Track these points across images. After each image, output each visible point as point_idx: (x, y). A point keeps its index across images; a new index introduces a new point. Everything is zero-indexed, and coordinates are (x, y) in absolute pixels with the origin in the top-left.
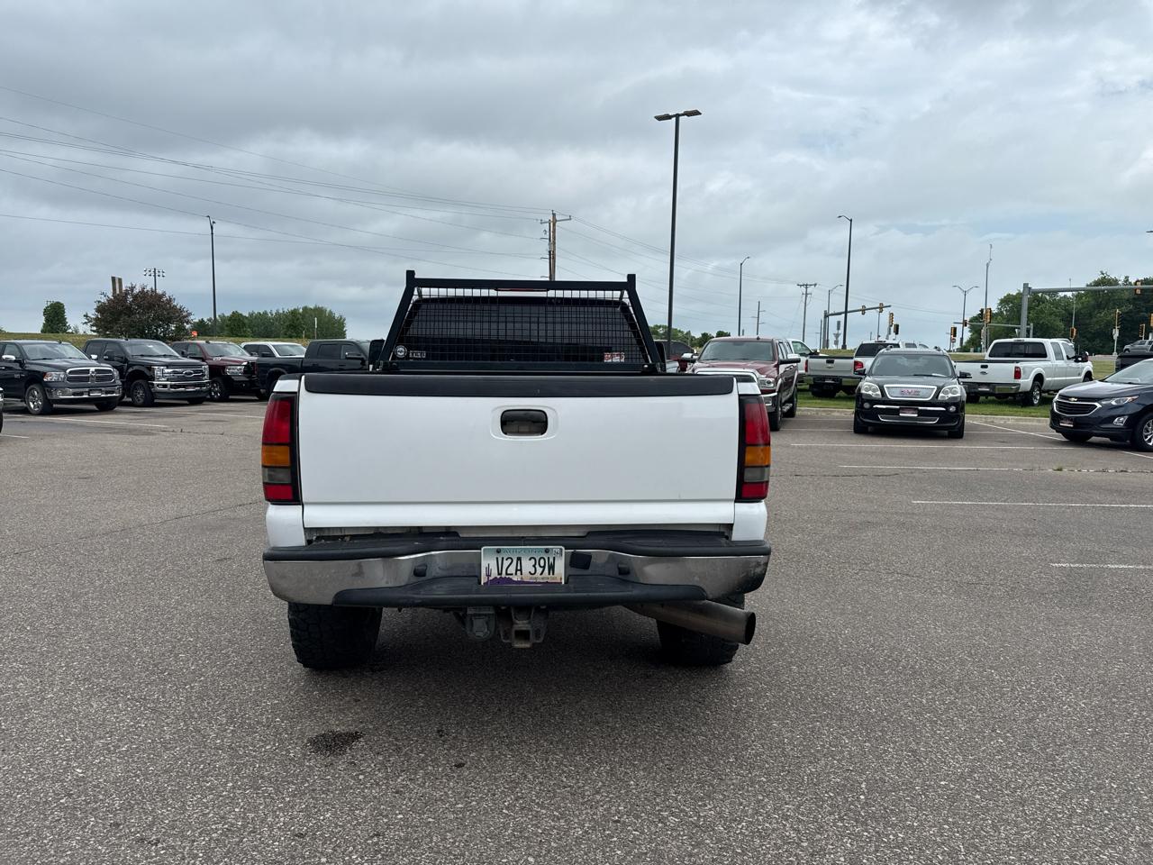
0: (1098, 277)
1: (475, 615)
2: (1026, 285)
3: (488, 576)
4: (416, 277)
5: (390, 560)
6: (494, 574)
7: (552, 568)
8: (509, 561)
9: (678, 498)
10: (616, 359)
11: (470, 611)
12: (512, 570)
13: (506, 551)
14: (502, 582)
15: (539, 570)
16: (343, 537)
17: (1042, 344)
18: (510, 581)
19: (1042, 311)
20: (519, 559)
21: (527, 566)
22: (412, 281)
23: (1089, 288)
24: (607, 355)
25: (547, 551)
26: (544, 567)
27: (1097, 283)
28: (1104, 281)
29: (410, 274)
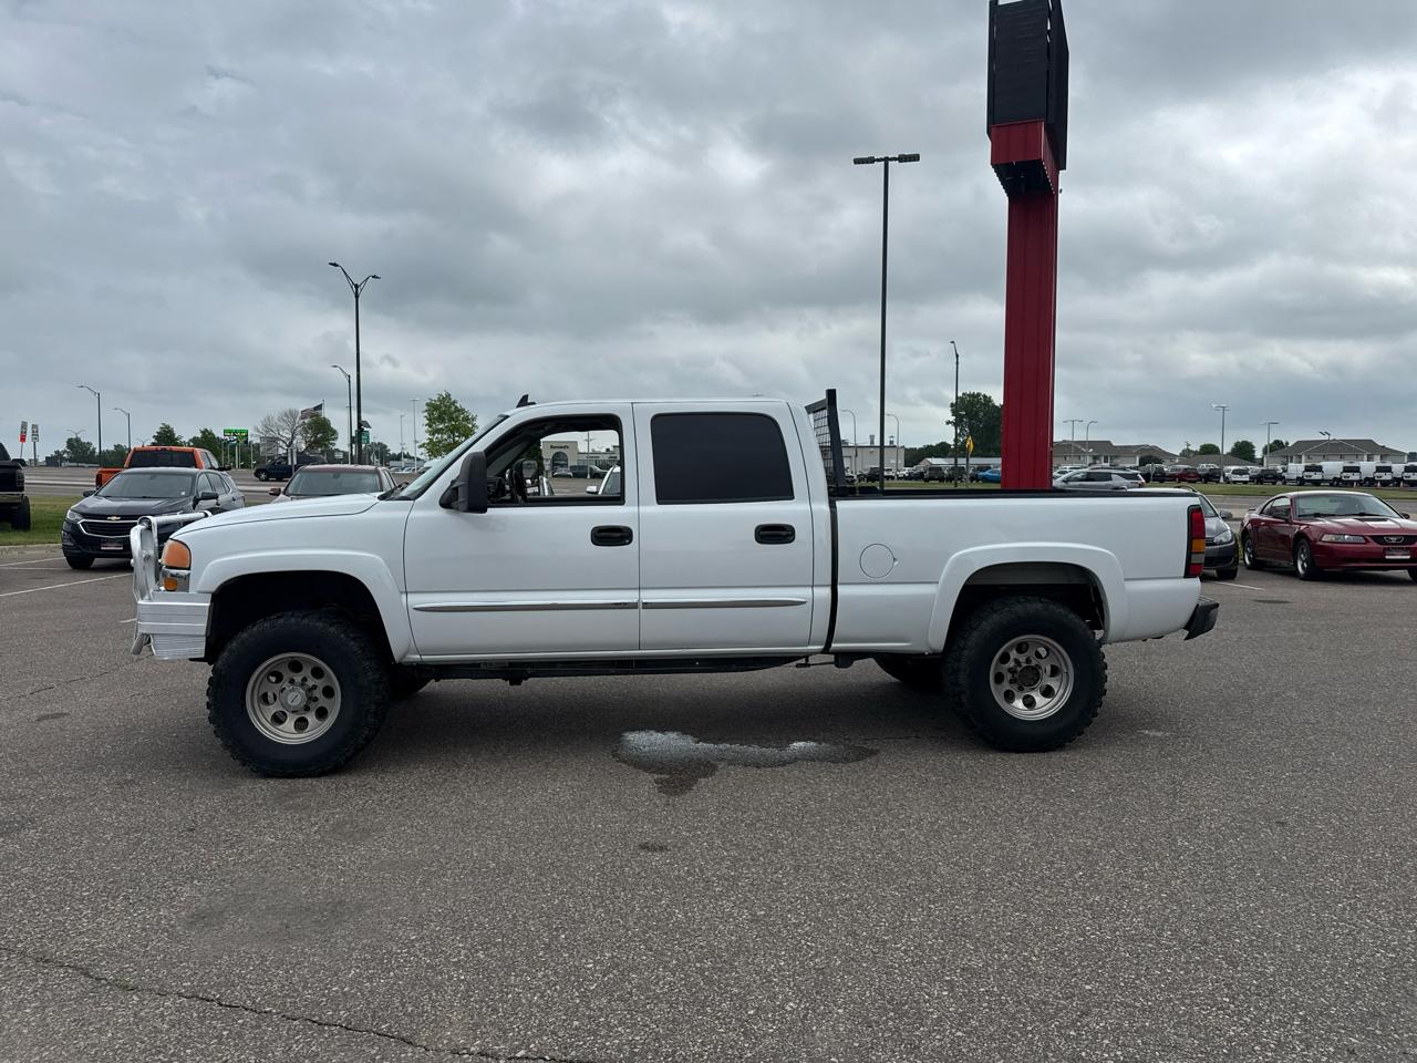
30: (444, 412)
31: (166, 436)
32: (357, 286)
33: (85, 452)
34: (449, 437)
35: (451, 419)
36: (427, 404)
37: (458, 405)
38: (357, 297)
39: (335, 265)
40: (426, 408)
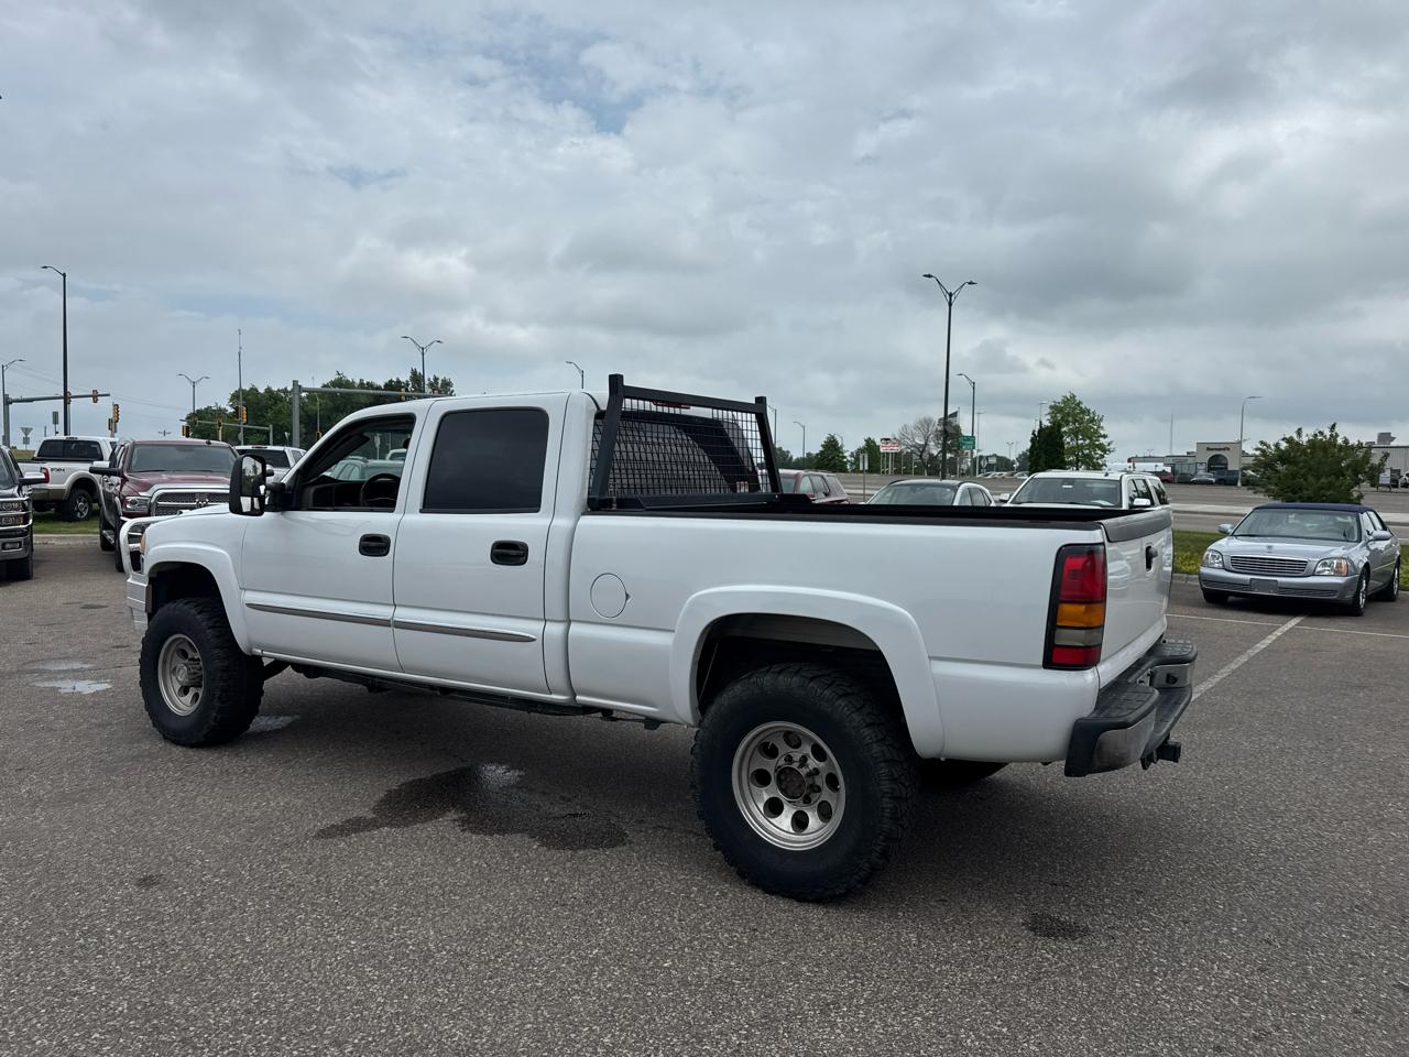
0: (333, 377)
2: (295, 383)
4: (625, 384)
17: (284, 452)
19: (280, 412)
23: (326, 389)
27: (335, 384)
28: (339, 383)
30: (1068, 414)
31: (832, 446)
32: (951, 295)
33: (784, 459)
34: (1072, 440)
35: (1075, 421)
36: (1051, 407)
37: (1083, 406)
38: (950, 304)
39: (929, 276)
40: (1049, 410)
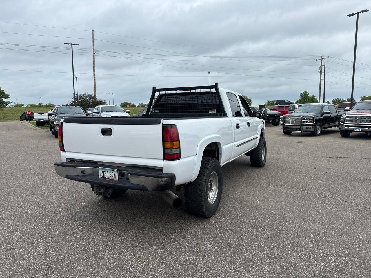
1: (95, 186)
3: (101, 176)
4: (156, 88)
5: (75, 168)
6: (102, 176)
7: (115, 175)
8: (105, 172)
9: (146, 157)
10: (214, 112)
11: (94, 185)
12: (106, 175)
13: (104, 169)
14: (104, 178)
15: (112, 176)
16: (75, 161)
18: (106, 178)
20: (107, 172)
21: (109, 174)
22: (155, 90)
24: (211, 110)
25: (113, 170)
26: (113, 175)
29: (154, 88)
